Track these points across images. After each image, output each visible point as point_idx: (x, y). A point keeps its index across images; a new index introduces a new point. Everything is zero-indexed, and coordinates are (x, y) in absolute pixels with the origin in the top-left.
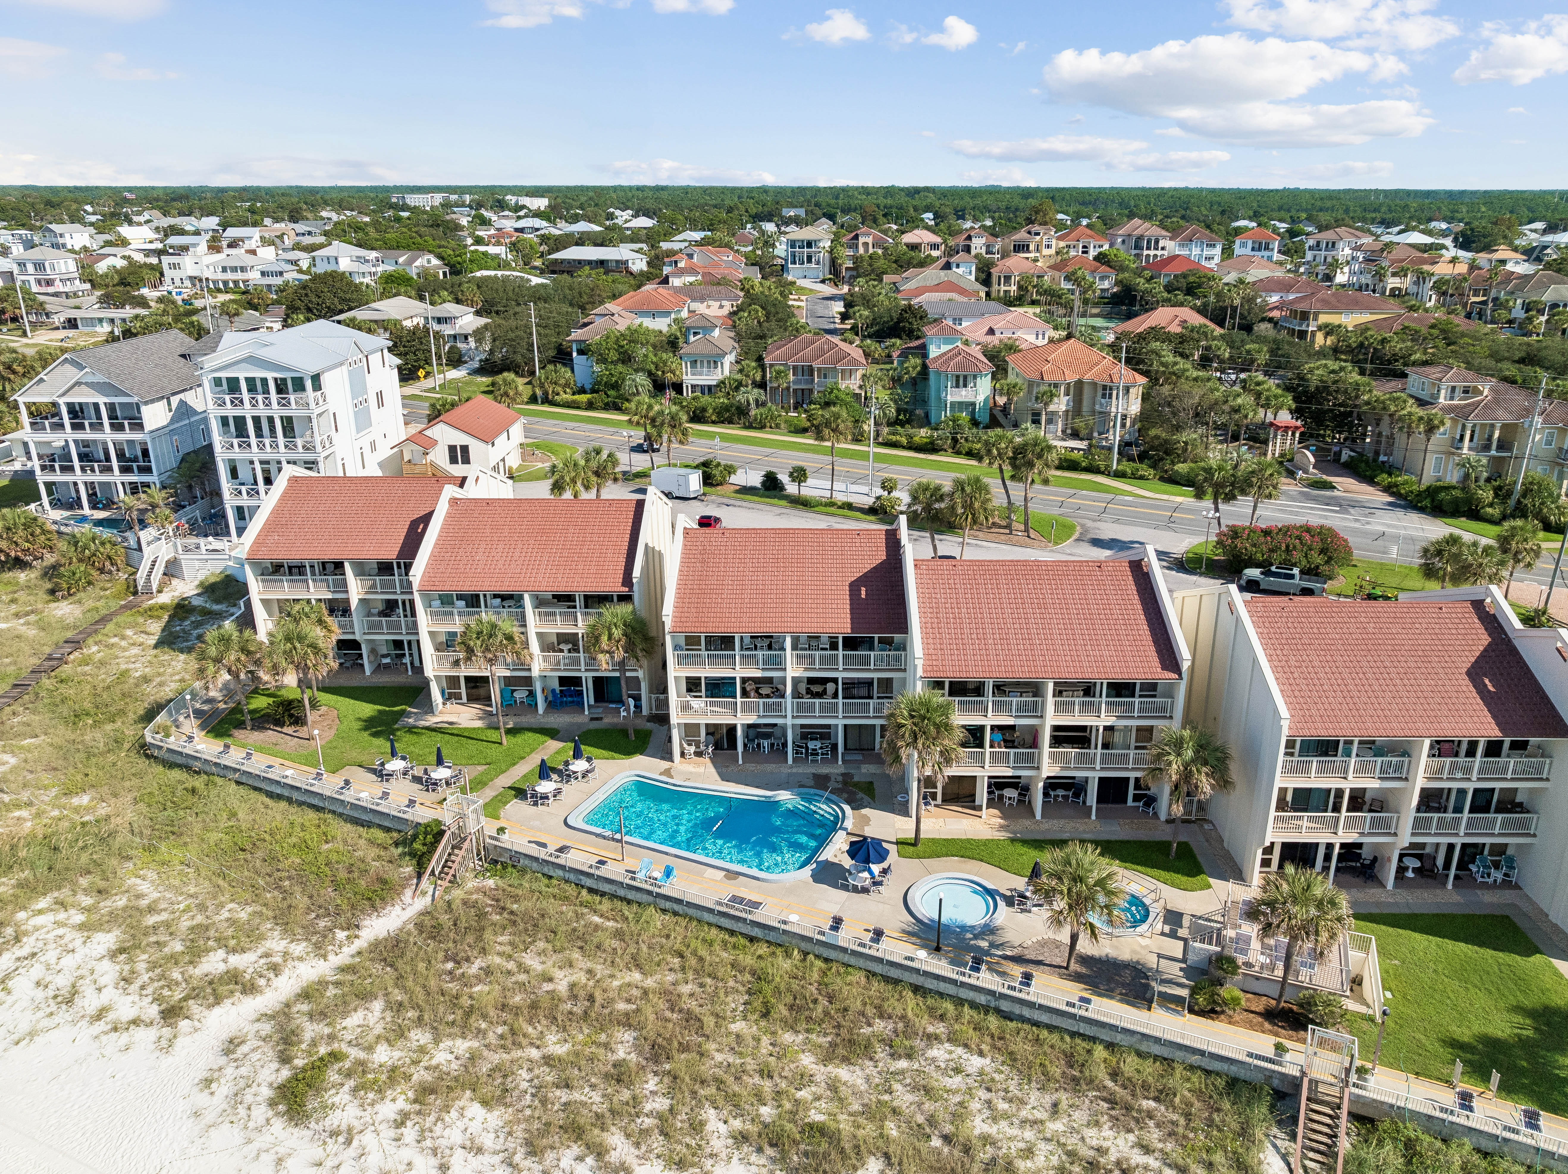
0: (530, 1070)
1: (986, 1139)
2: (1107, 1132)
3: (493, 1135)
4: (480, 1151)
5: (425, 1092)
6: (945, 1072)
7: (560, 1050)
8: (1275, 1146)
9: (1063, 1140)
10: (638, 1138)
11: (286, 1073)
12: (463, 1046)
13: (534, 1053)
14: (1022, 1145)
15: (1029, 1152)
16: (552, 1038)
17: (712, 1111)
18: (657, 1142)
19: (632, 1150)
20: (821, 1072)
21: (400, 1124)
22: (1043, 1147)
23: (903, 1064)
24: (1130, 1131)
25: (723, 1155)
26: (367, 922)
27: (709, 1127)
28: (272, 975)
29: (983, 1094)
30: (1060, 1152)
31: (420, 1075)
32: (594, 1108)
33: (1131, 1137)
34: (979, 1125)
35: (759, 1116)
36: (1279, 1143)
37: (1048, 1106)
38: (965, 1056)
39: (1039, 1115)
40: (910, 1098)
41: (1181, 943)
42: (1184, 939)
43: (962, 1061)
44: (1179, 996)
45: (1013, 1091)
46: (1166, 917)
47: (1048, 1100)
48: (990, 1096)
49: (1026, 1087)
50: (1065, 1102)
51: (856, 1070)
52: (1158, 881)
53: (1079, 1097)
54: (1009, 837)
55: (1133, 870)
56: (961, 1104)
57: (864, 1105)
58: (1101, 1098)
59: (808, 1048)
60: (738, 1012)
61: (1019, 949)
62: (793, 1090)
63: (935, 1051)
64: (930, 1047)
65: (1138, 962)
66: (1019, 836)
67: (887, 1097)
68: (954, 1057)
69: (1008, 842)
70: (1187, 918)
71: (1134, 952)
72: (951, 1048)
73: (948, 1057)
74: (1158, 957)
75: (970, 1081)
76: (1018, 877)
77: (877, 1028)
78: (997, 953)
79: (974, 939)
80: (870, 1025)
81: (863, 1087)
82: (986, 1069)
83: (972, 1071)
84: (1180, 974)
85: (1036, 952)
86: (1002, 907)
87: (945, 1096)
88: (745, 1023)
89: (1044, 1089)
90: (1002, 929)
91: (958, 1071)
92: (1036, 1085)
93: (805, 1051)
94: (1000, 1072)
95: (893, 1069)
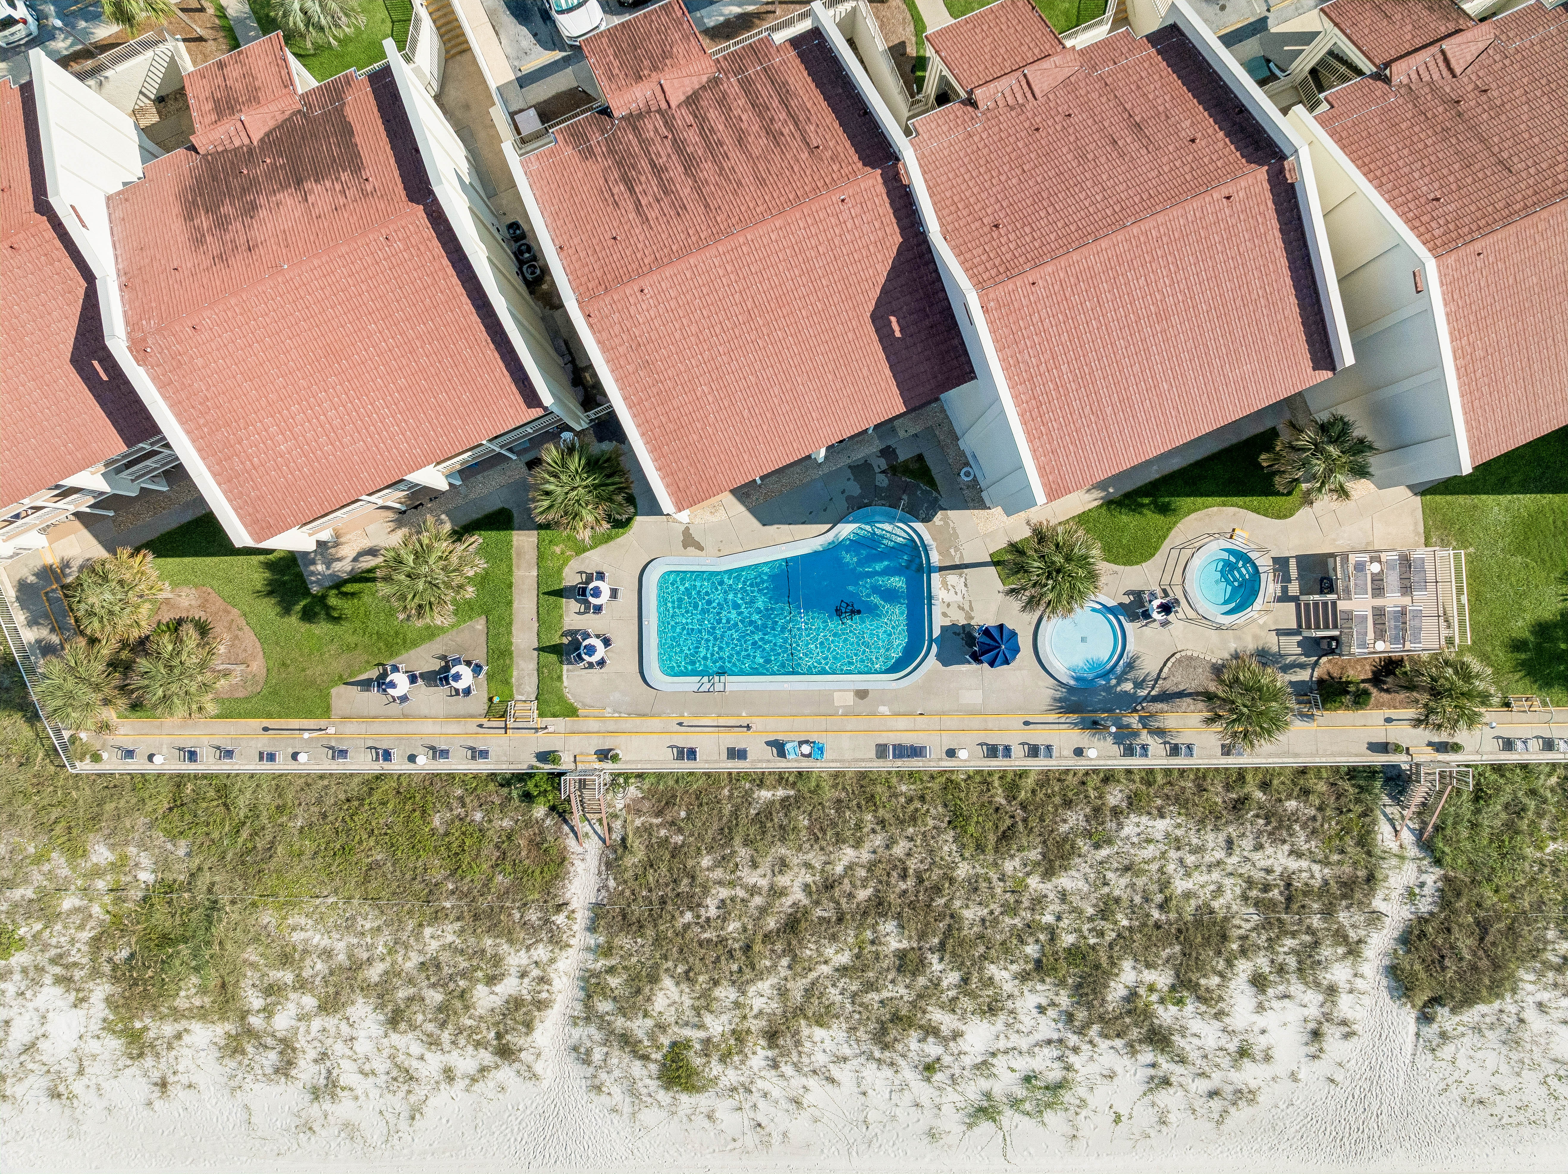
0: (834, 985)
1: (1188, 895)
2: (1269, 850)
3: (845, 1046)
4: (845, 1059)
5: (772, 1036)
6: (1140, 846)
7: (844, 958)
8: (1385, 815)
9: (1241, 871)
10: (951, 1006)
11: (653, 1068)
12: (765, 986)
13: (825, 969)
14: (1213, 887)
15: (1219, 891)
16: (829, 951)
17: (992, 966)
18: (965, 1002)
19: (952, 1016)
20: (1047, 888)
21: (775, 1066)
22: (1228, 882)
23: (1104, 852)
24: (1284, 842)
25: (1016, 993)
26: (568, 895)
27: (997, 978)
28: (546, 987)
29: (1173, 854)
30: (1240, 882)
31: (755, 1025)
32: (905, 999)
33: (1286, 847)
34: (1180, 885)
35: (1026, 956)
36: (1388, 810)
37: (1223, 844)
38: (1150, 823)
39: (1220, 854)
40: (1124, 881)
41: (1293, 605)
42: (1295, 599)
43: (1149, 829)
44: (1303, 681)
45: (1195, 841)
46: (1275, 570)
47: (1222, 837)
48: (1179, 854)
49: (1202, 832)
50: (1234, 834)
51: (1073, 873)
52: (1258, 513)
53: (1242, 824)
54: (1102, 498)
55: (1232, 505)
56: (1161, 870)
57: (1094, 906)
58: (1257, 816)
59: (1028, 869)
60: (954, 854)
61: (1160, 682)
62: (1038, 917)
63: (1126, 828)
64: (1120, 826)
65: (1263, 649)
66: (1111, 490)
67: (1106, 890)
68: (1142, 828)
69: (1103, 510)
70: (1293, 563)
71: (1256, 637)
72: (1137, 820)
73: (1138, 830)
74: (1277, 635)
75: (1160, 846)
76: (1128, 568)
77: (1072, 822)
78: (1143, 693)
79: (1118, 684)
80: (1065, 821)
81: (1086, 888)
82: (1170, 829)
83: (1159, 836)
84: (1299, 651)
85: (1175, 680)
86: (1128, 626)
87: (1146, 867)
88: (965, 863)
89: (1216, 829)
90: (1138, 658)
91: (1149, 841)
92: (1209, 827)
93: (1028, 874)
94: (1179, 826)
95: (1099, 858)
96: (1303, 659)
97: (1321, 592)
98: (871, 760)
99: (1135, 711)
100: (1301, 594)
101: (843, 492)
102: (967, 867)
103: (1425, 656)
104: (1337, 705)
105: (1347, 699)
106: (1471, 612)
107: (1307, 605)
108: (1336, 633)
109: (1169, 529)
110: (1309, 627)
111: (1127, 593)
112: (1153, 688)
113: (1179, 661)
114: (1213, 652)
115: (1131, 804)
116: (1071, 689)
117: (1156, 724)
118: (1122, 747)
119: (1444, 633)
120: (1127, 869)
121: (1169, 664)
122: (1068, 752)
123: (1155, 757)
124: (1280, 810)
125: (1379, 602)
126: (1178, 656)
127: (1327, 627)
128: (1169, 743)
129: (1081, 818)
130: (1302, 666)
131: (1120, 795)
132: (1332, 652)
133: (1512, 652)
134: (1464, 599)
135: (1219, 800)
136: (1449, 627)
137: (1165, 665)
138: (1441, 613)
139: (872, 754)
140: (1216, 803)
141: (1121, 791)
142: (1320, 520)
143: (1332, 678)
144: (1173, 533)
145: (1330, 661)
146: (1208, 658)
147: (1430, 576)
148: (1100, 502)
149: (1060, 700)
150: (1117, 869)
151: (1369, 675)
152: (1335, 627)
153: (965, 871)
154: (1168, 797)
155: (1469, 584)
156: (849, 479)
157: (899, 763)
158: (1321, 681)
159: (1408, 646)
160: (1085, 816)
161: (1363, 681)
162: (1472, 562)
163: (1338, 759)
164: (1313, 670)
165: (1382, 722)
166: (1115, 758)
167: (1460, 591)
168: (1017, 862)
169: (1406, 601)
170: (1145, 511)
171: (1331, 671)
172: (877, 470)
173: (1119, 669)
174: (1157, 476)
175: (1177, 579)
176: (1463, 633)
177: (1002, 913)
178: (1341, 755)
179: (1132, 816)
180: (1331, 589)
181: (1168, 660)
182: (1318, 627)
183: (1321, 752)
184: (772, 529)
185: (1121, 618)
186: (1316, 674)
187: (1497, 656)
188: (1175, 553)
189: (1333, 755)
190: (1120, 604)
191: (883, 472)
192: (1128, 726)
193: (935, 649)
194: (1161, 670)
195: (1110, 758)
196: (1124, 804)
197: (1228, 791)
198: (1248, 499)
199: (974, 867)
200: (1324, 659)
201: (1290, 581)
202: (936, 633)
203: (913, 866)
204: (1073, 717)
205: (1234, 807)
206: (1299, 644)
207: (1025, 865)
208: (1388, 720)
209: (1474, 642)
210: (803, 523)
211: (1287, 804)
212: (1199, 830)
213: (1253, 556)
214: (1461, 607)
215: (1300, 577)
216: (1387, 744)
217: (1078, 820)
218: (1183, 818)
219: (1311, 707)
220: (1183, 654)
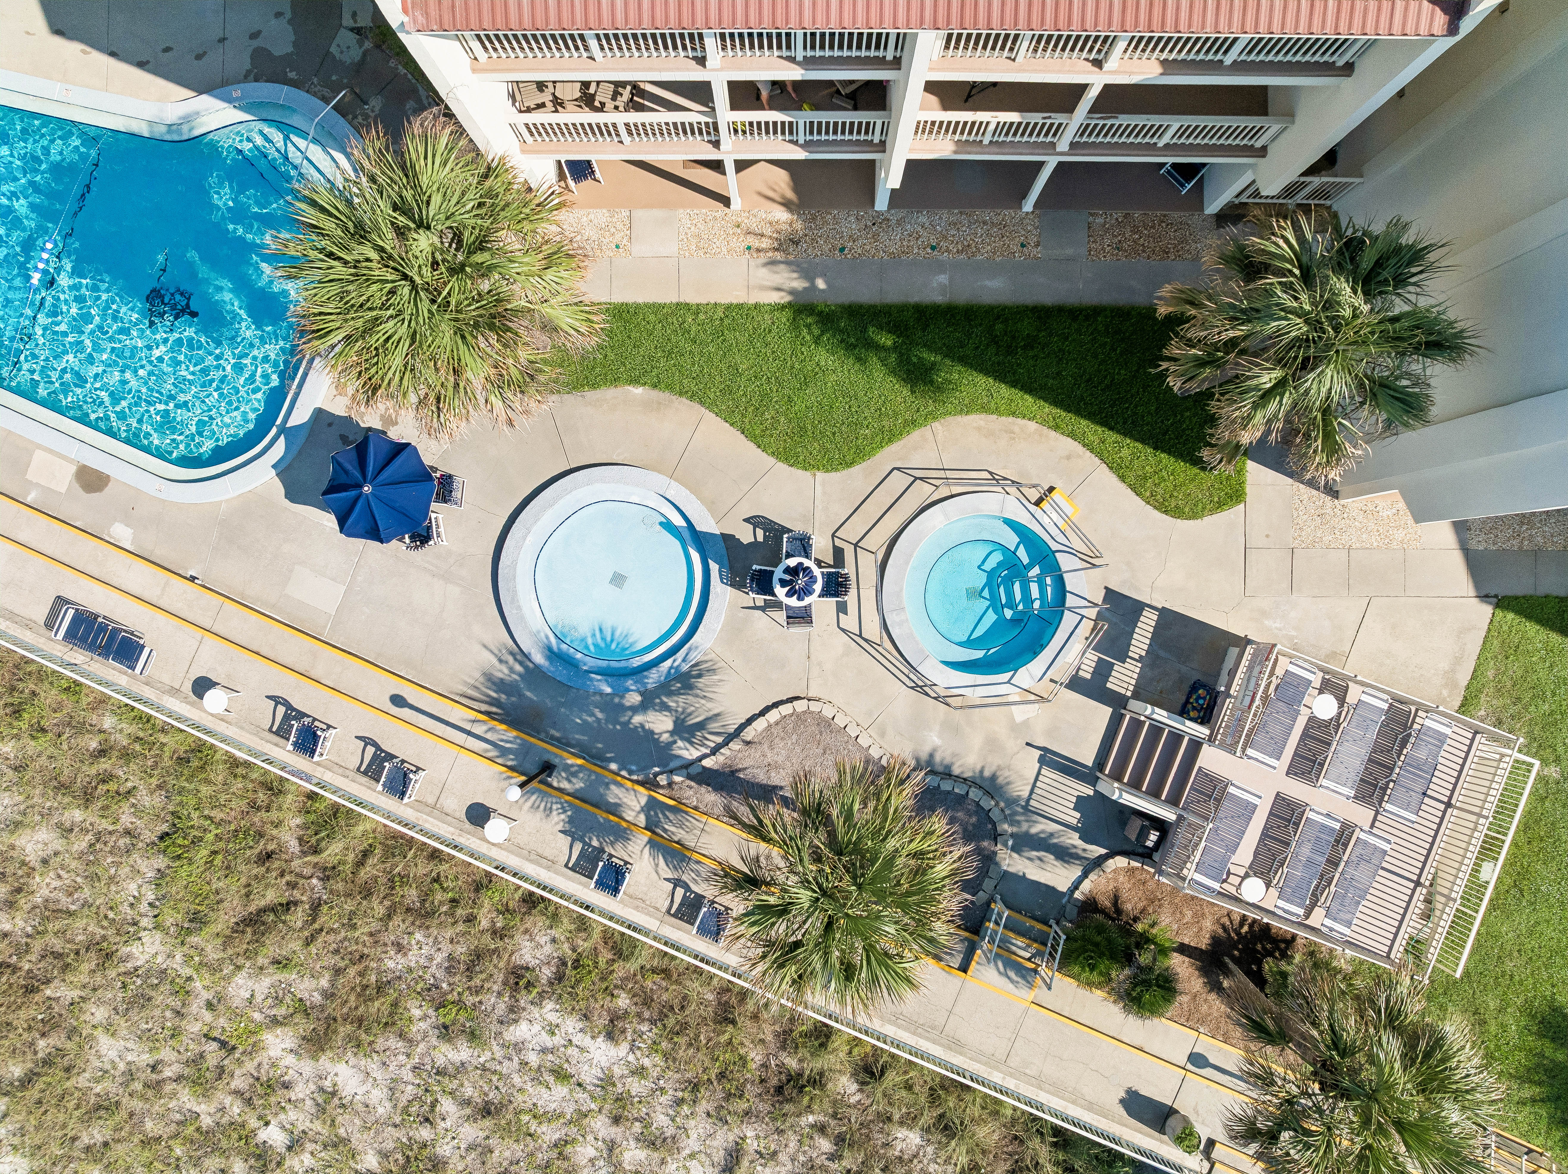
6: (537, 1075)
29: (601, 1125)
37: (719, 1156)
38: (580, 1039)
40: (471, 1132)
41: (1105, 712)
42: (1117, 702)
43: (572, 1051)
44: (1052, 890)
45: (661, 1120)
46: (1100, 616)
47: (723, 1138)
48: (615, 1132)
49: (686, 1109)
50: (752, 1145)
51: (373, 1065)
52: (1122, 478)
53: (780, 1132)
54: (792, 292)
55: (1072, 435)
56: (560, 1145)
57: (384, 1155)
58: (821, 1129)
59: (280, 1011)
60: (144, 907)
61: (735, 745)
62: (253, 1123)
63: (524, 1026)
64: (514, 1011)
65: (994, 778)
66: (821, 284)
67: (425, 1133)
68: (558, 1040)
69: (784, 317)
70: (1148, 622)
71: (992, 744)
72: (553, 1017)
73: (548, 1041)
74: (1042, 761)
75: (581, 1096)
76: (782, 466)
77: (413, 958)
78: (690, 753)
79: (644, 707)
80: (400, 948)
81: (383, 1111)
82: (617, 1071)
83: (589, 1075)
84: (1073, 817)
85: (770, 757)
86: (722, 593)
87: (533, 1126)
88: (158, 935)
89: (719, 1117)
90: (711, 671)
91: (561, 1075)
92: (704, 1106)
93: (275, 1022)
94: (640, 1072)
95: (440, 1062)
96: (1074, 840)
97: (1183, 712)
98: (28, 625)
99: (650, 784)
100: (1136, 695)
101: (254, 36)
102: (157, 947)
103: (1344, 957)
104: (1095, 977)
105: (1121, 975)
106: (1493, 906)
107: (1136, 724)
108: (1168, 814)
109: (912, 424)
110: (1117, 776)
111: (755, 521)
112: (714, 751)
113: (799, 718)
114: (883, 734)
115: (560, 977)
116: (533, 674)
117: (679, 834)
118: (578, 847)
119: (1412, 925)
120: (487, 1111)
121: (773, 716)
122: (458, 806)
123: (639, 902)
124: (879, 1138)
125: (1297, 790)
126: (800, 706)
127: (1154, 793)
128: (687, 888)
129: (439, 958)
130: (1064, 854)
131: (548, 949)
132: (1146, 855)
133: (1541, 1035)
134: (1491, 873)
135: (756, 1056)
136: (1427, 916)
137: (763, 713)
138: (1426, 879)
139: (41, 613)
140: (743, 1060)
141: (554, 940)
142: (1252, 556)
143: (1119, 911)
144: (916, 435)
145: (1131, 871)
146: (864, 741)
147: (1440, 788)
148: (786, 298)
149: (500, 685)
150: (468, 1102)
151: (1203, 943)
152: (1173, 801)
153: (151, 950)
154: (647, 1001)
155: (1515, 844)
156: (278, 15)
157: (79, 656)
158: (1090, 906)
159: (1317, 918)
160: (450, 957)
161: (1183, 949)
162: (1543, 799)
163: (1043, 1097)
164: (1085, 875)
165: (1182, 1060)
166: (550, 863)
167: (1489, 849)
168: (263, 986)
169: (1361, 815)
170: (874, 360)
171: (1124, 895)
172: (347, 21)
173: (653, 678)
174: (939, 299)
175: (877, 540)
176: (1454, 943)
177: (179, 1079)
178: (1057, 1090)
179: (549, 1005)
180: (1206, 717)
181: (776, 705)
182: (1135, 785)
183: (1014, 1062)
184: (72, 49)
185: (714, 567)
186: (1086, 886)
187: (1504, 1027)
188: (899, 481)
189: (1039, 1082)
190: (728, 539)
191: (358, 31)
192: (614, 810)
193: (280, 448)
194: (750, 721)
195: (540, 858)
196: (547, 973)
197: (783, 1048)
198: (1112, 437)
199: (170, 956)
200: (1121, 862)
201: (1123, 657)
202: (300, 416)
203: (45, 892)
204: (505, 734)
205: (779, 1090)
206: (1081, 803)
207: (278, 1001)
208: (1197, 1060)
209: (1467, 973)
210: (141, 65)
211: (901, 1133)
212: (679, 1102)
213: (1065, 562)
214: (1475, 888)
215: (1151, 660)
216: (1171, 1112)
217: (431, 958)
218: (658, 1059)
219: (1039, 954)
220: (815, 707)
